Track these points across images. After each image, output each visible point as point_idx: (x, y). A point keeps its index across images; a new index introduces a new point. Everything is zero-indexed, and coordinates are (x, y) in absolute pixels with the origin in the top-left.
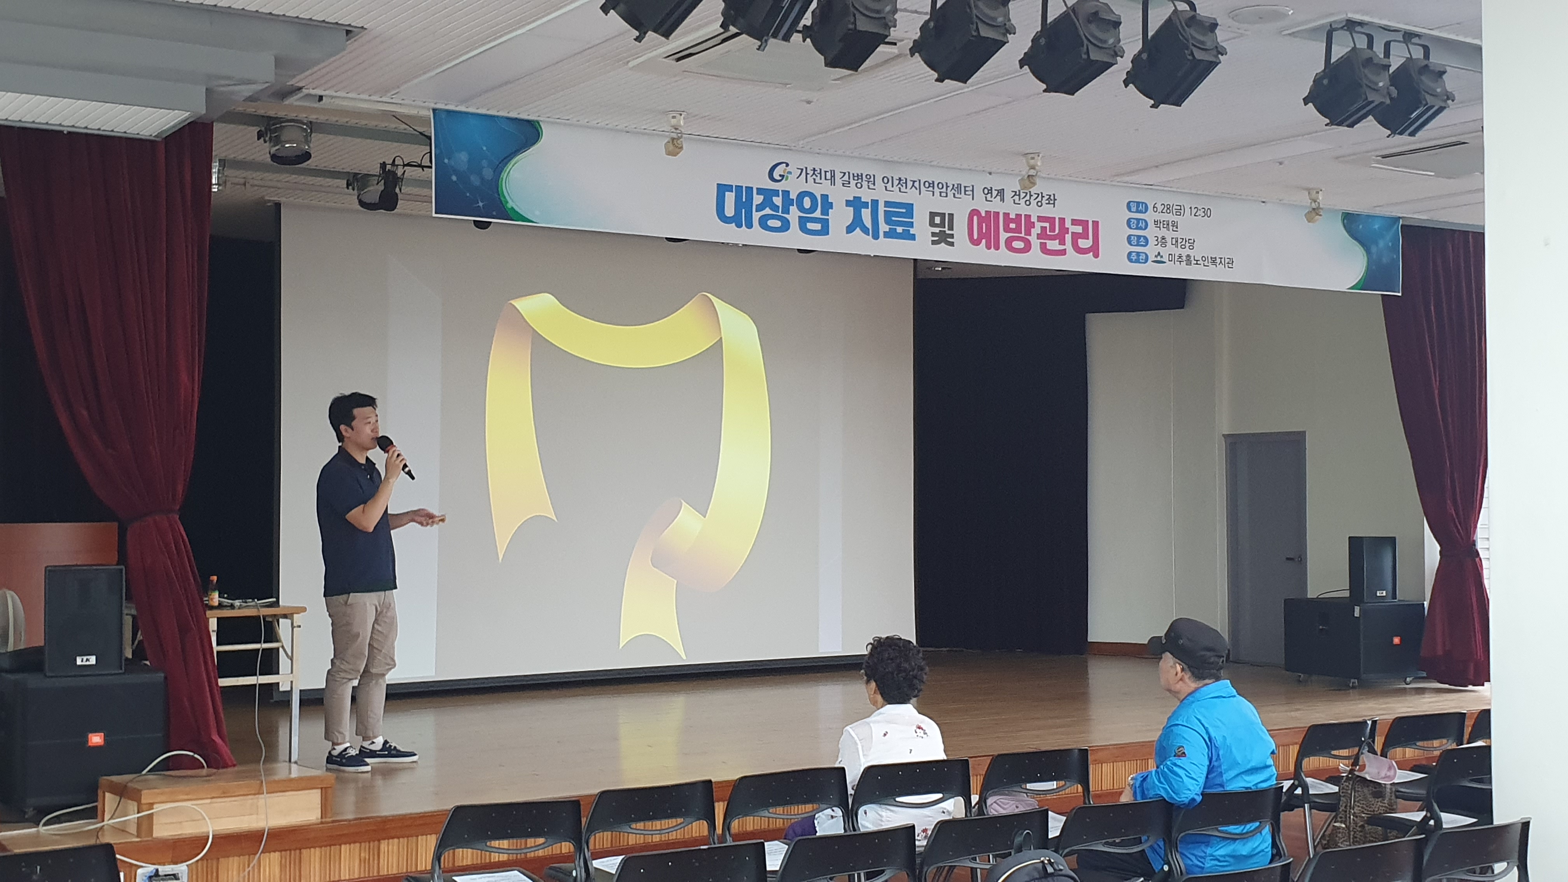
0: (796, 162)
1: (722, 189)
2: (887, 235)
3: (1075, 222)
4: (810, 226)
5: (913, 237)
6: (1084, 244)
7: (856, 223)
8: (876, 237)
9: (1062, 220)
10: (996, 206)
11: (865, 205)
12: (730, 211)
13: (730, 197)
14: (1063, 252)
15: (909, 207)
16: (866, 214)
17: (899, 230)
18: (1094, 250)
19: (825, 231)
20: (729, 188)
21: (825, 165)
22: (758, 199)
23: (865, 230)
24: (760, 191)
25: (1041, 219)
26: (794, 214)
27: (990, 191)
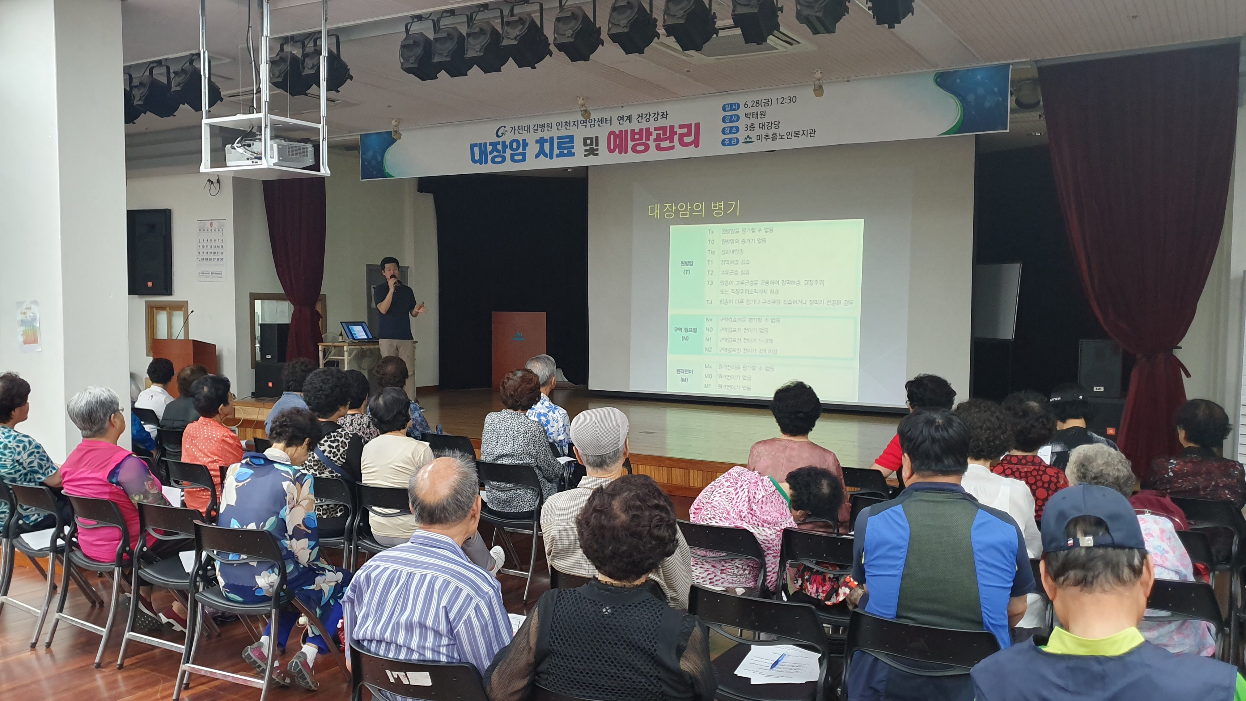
0: (509, 125)
1: (472, 146)
2: (557, 156)
3: (681, 127)
4: (516, 158)
5: (573, 155)
6: (687, 140)
7: (541, 152)
8: (551, 158)
9: (672, 127)
10: (627, 126)
11: (546, 141)
12: (477, 157)
13: (476, 150)
14: (672, 148)
15: (571, 138)
16: (547, 146)
17: (565, 151)
18: (696, 143)
19: (524, 159)
20: (475, 145)
21: (524, 123)
22: (490, 148)
23: (546, 155)
24: (491, 144)
25: (656, 129)
26: (509, 152)
27: (622, 118)
